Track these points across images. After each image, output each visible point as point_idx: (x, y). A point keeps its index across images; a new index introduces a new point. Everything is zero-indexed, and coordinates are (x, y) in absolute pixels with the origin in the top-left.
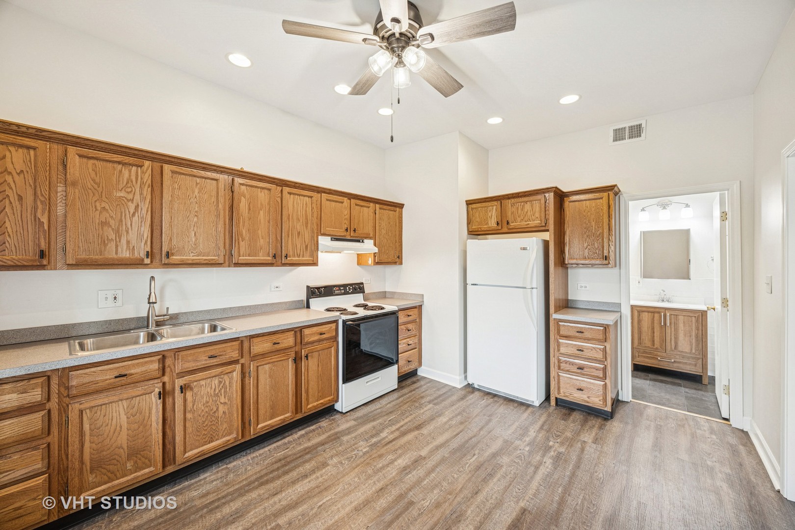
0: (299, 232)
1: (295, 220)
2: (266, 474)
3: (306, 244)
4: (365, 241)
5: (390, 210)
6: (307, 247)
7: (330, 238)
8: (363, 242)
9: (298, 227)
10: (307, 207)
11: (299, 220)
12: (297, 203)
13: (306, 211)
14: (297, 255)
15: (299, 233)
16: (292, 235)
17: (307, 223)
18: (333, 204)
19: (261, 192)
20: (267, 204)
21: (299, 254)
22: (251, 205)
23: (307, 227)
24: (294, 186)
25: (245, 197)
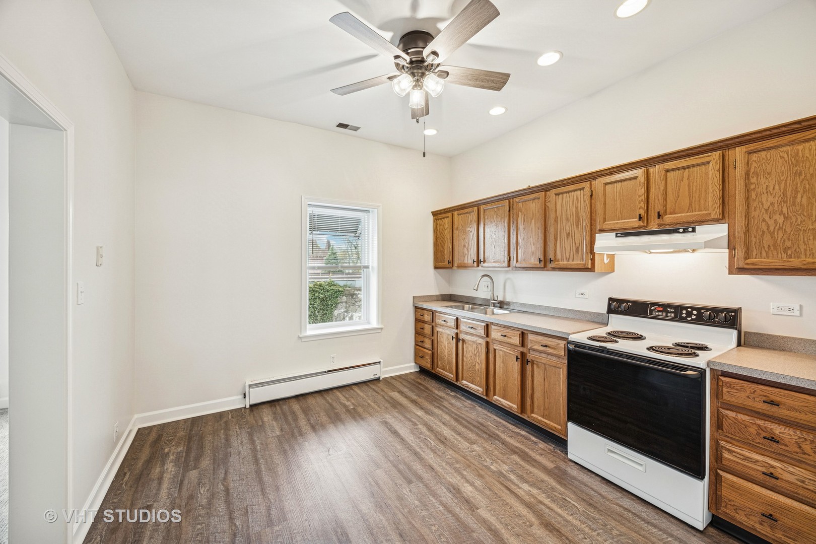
0: (569, 233)
1: (564, 221)
2: (463, 419)
3: (577, 245)
4: (698, 228)
5: (792, 143)
6: (577, 249)
7: (614, 234)
8: (694, 230)
9: (568, 228)
10: (577, 203)
11: (568, 220)
12: (567, 202)
13: (577, 208)
14: (566, 258)
15: (568, 235)
16: (560, 238)
17: (578, 222)
18: (619, 185)
19: (533, 203)
20: (537, 212)
21: (568, 258)
22: (525, 217)
23: (577, 226)
24: (563, 184)
25: (521, 212)
